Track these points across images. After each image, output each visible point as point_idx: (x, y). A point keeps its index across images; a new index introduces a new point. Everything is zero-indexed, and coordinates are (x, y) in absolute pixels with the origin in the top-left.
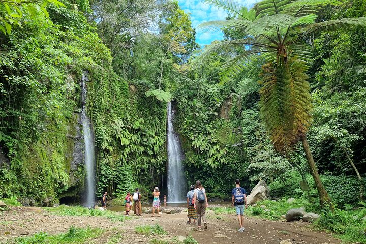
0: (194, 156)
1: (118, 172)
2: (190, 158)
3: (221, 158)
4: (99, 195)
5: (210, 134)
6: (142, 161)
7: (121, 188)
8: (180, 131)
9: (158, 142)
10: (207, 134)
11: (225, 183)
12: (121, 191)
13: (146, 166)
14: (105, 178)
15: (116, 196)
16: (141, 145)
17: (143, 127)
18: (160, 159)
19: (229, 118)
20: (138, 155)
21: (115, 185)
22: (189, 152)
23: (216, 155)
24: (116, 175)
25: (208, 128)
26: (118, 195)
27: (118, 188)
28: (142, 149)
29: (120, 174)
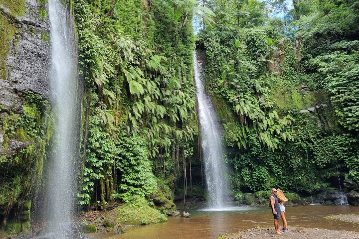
0: (236, 128)
1: (125, 147)
2: (231, 133)
3: (283, 131)
4: (84, 199)
5: (261, 94)
6: (162, 132)
7: (132, 182)
8: (212, 90)
9: (185, 101)
10: (257, 94)
11: (283, 175)
12: (133, 189)
13: (167, 142)
14: (99, 157)
15: (120, 201)
16: (161, 103)
17: (163, 70)
18: (189, 131)
19: (284, 74)
20: (155, 120)
21: (118, 175)
22: (229, 123)
23: (274, 128)
24: (120, 155)
25: (258, 86)
26: (125, 197)
27: (123, 183)
28: (162, 110)
29: (128, 151)
